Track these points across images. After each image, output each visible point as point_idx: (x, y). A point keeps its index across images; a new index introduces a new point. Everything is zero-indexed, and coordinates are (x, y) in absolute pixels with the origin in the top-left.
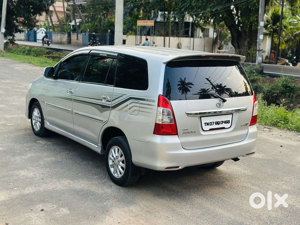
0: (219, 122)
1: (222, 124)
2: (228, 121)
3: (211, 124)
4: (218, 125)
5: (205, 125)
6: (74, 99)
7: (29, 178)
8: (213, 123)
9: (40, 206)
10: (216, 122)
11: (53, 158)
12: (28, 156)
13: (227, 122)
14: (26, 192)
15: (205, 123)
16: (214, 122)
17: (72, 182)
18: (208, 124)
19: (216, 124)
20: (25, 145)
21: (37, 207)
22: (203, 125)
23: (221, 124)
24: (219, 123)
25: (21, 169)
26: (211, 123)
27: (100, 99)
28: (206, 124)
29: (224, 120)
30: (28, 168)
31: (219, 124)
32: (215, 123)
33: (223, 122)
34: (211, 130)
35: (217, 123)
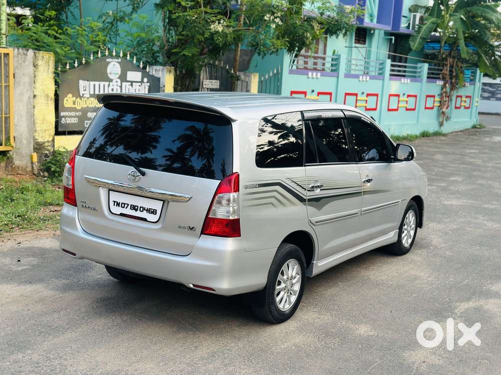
0: (138, 207)
1: (143, 211)
2: (154, 210)
3: (123, 206)
4: (134, 211)
5: (114, 205)
8: (126, 206)
10: (131, 205)
13: (154, 212)
15: (114, 202)
16: (128, 205)
18: (118, 204)
19: (131, 209)
22: (112, 204)
23: (140, 211)
24: (136, 207)
26: (124, 204)
28: (116, 203)
29: (146, 207)
31: (136, 210)
33: (144, 209)
34: (122, 215)
35: (134, 208)
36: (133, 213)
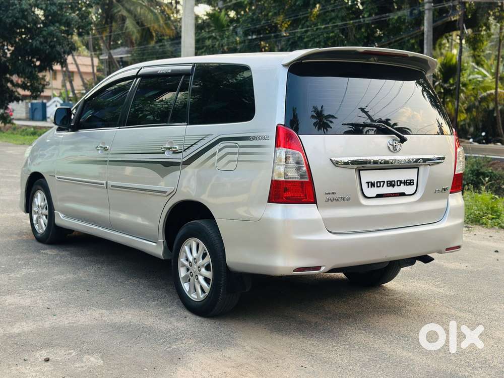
0: (394, 181)
1: (400, 185)
2: (411, 180)
3: (379, 185)
4: (391, 187)
5: (368, 187)
6: (110, 161)
7: (24, 308)
8: (382, 184)
9: (44, 354)
10: (387, 182)
11: (71, 276)
12: (23, 274)
13: (409, 183)
14: (16, 330)
15: (368, 183)
16: (384, 182)
17: (107, 312)
18: (373, 185)
19: (388, 186)
20: (18, 256)
21: (38, 354)
22: (365, 186)
23: (398, 185)
24: (393, 183)
25: (9, 292)
26: (380, 182)
27: (161, 151)
28: (370, 184)
29: (403, 179)
30: (21, 291)
31: (393, 186)
32: (386, 184)
33: (401, 182)
34: (379, 196)
35: (391, 184)
36: (390, 190)
